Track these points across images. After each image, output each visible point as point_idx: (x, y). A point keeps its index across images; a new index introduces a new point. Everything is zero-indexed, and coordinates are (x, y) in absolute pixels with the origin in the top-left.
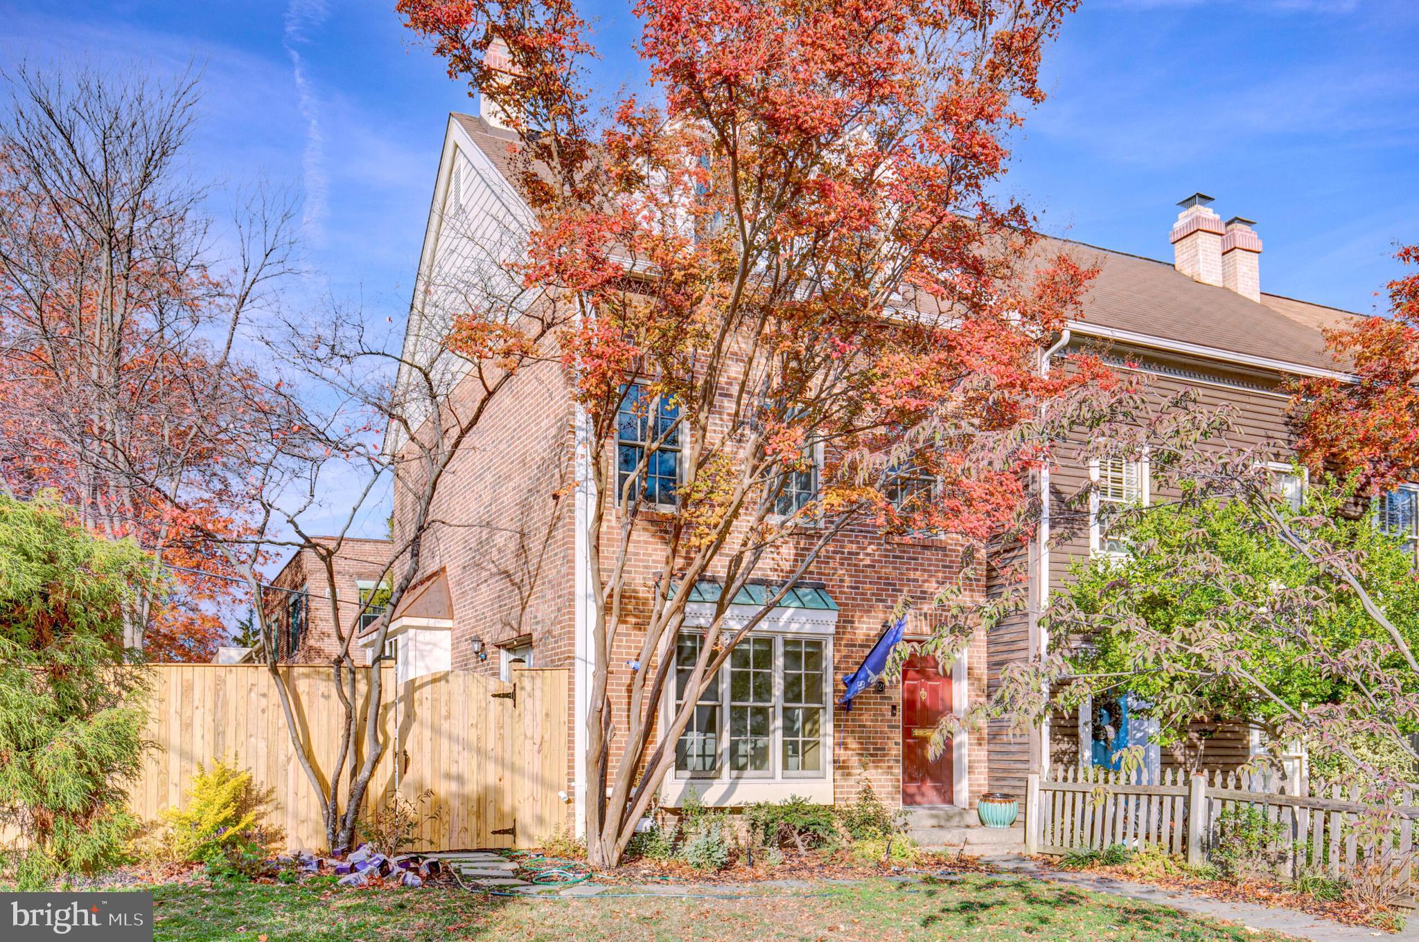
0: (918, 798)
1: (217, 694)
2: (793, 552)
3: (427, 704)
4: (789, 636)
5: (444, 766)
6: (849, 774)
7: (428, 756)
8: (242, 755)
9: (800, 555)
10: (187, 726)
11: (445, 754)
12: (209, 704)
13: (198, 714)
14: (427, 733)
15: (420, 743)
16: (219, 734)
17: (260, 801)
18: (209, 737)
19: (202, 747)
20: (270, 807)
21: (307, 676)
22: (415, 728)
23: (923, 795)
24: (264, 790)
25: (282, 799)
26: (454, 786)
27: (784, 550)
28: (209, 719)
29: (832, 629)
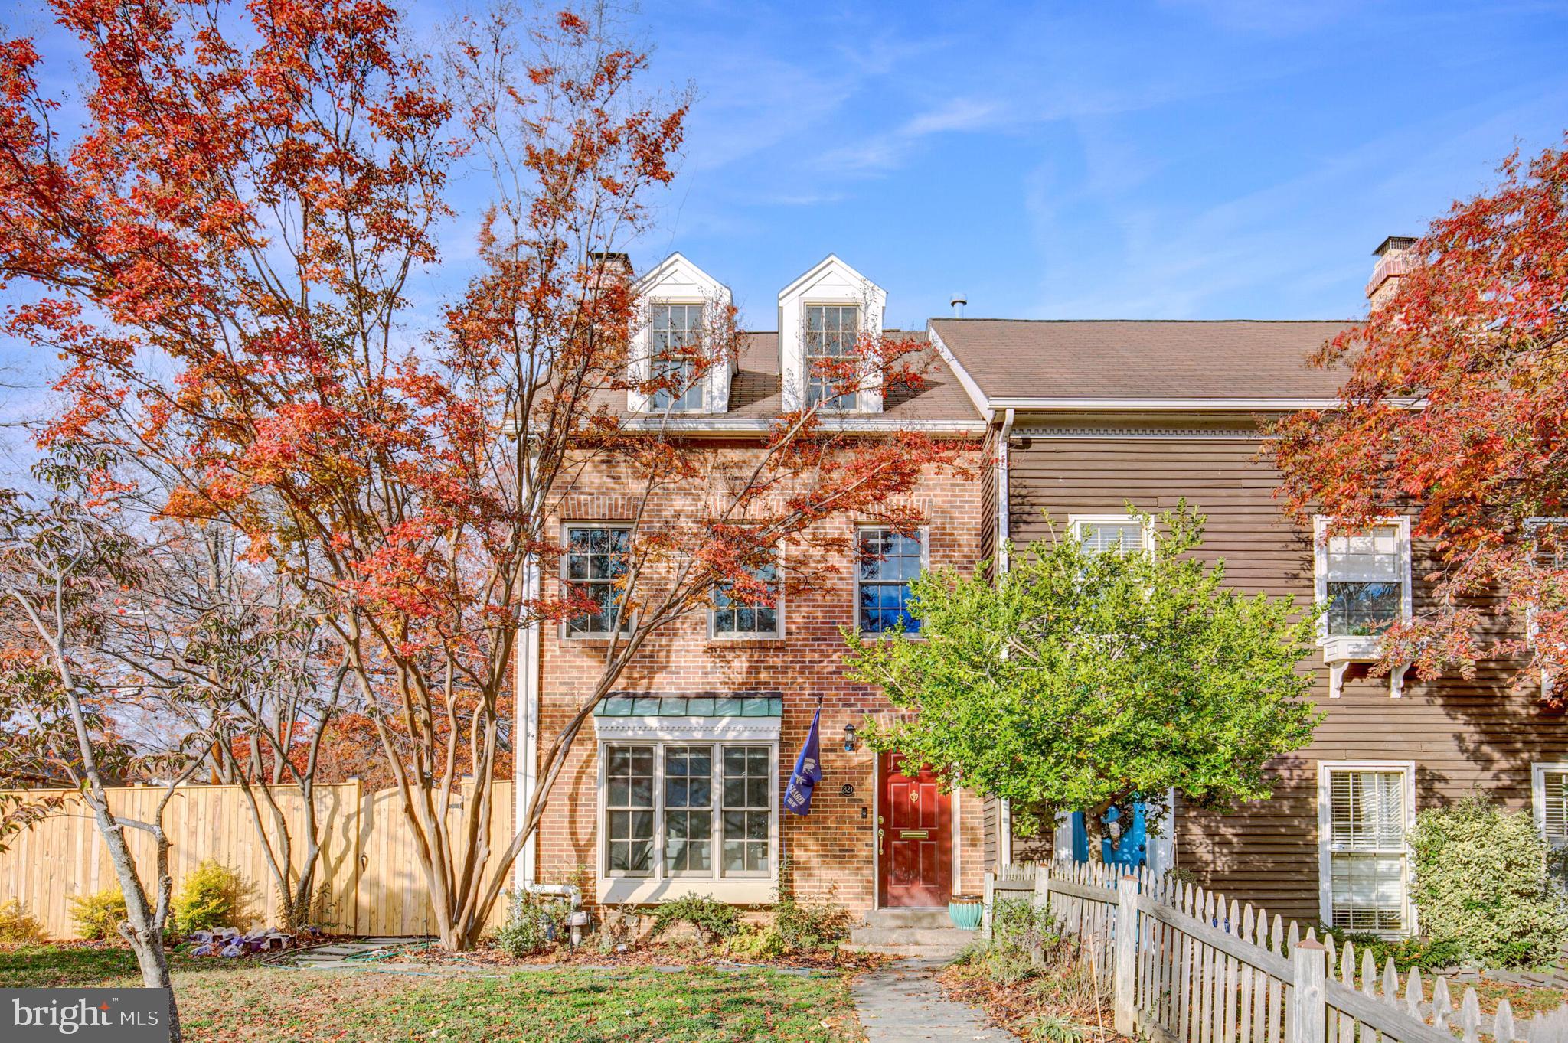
0: (906, 900)
1: (214, 808)
2: (746, 665)
3: (384, 815)
4: (728, 744)
5: (399, 866)
6: (810, 875)
7: (384, 857)
8: (233, 855)
9: (754, 668)
10: (192, 833)
11: (399, 857)
12: (209, 817)
13: (201, 824)
14: (384, 840)
15: (378, 846)
16: (216, 839)
17: (246, 892)
18: (209, 842)
19: (203, 852)
20: (254, 896)
21: (284, 793)
22: (374, 834)
23: (912, 897)
24: (249, 884)
25: (263, 891)
26: (407, 883)
27: (736, 664)
28: (209, 829)
29: (775, 735)
